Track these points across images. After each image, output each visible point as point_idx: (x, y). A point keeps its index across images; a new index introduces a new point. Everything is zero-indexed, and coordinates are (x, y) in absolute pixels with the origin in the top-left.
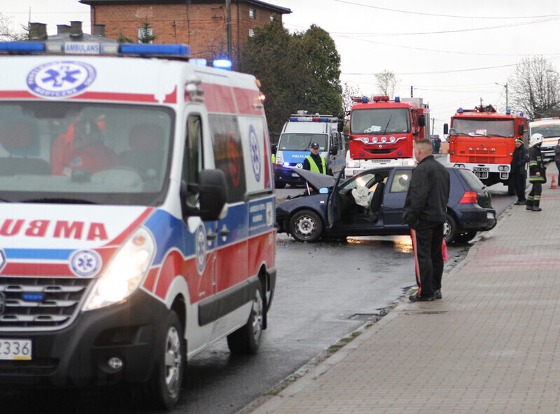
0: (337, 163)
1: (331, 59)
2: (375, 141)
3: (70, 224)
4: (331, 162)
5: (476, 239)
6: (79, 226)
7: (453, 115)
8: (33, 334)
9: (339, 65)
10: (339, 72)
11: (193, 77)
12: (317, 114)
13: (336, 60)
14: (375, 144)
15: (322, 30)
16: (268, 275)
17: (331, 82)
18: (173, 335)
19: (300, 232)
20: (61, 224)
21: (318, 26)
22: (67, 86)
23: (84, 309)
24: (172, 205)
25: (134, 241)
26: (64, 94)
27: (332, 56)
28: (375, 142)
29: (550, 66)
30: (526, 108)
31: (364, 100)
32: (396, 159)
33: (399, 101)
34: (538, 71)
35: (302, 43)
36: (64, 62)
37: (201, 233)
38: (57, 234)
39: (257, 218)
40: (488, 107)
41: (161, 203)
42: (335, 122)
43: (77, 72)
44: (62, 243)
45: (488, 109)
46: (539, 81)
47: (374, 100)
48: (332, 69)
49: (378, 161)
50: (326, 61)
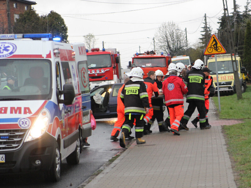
1: (63, 29)
3: (16, 108)
6: (19, 109)
7: (133, 57)
8: (5, 152)
9: (67, 32)
10: (67, 36)
11: (56, 47)
13: (65, 29)
14: (93, 74)
16: (81, 129)
18: (57, 151)
20: (12, 109)
22: (5, 53)
23: (25, 141)
24: (54, 99)
25: (42, 113)
26: (4, 56)
27: (63, 28)
28: (93, 72)
29: (178, 27)
30: (165, 51)
32: (105, 81)
33: (105, 51)
34: (171, 30)
35: (46, 21)
36: (2, 43)
37: (63, 111)
38: (11, 112)
39: (77, 105)
40: (151, 52)
41: (50, 98)
43: (9, 47)
44: (14, 116)
45: (151, 53)
46: (172, 35)
47: (92, 51)
48: (63, 34)
49: (95, 83)
50: (60, 30)
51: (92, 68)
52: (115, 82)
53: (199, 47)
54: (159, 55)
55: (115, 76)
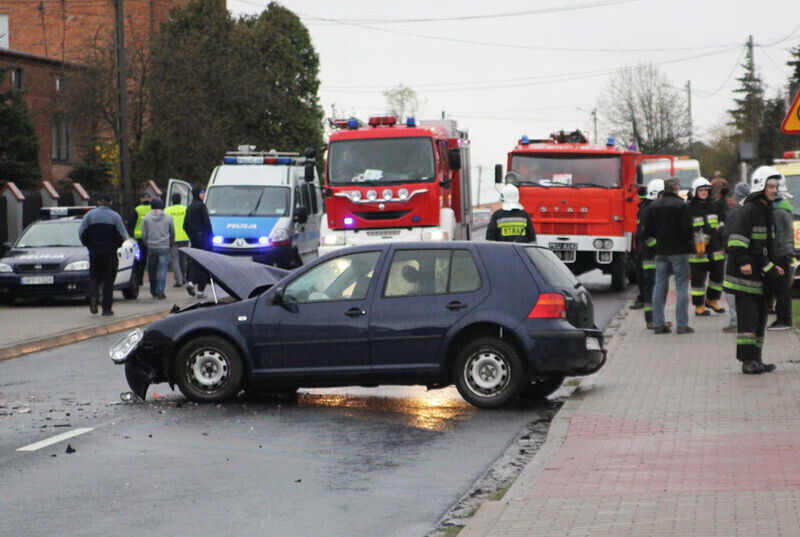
0: (308, 236)
1: (304, 60)
2: (371, 197)
4: (297, 236)
5: (563, 391)
7: (512, 148)
9: (316, 72)
10: (318, 83)
12: (273, 151)
13: (311, 62)
14: (371, 203)
15: (288, 13)
17: (303, 100)
19: (195, 382)
21: (281, 5)
27: (306, 56)
28: (373, 198)
29: (665, 78)
31: (353, 125)
32: (410, 228)
33: (413, 125)
34: (646, 88)
35: (252, 32)
40: (573, 134)
42: (302, 164)
45: (574, 137)
46: (646, 102)
47: (370, 124)
48: (306, 78)
49: (377, 234)
50: (294, 64)
51: (370, 184)
52: (446, 234)
53: (726, 138)
54: (601, 147)
55: (447, 215)
